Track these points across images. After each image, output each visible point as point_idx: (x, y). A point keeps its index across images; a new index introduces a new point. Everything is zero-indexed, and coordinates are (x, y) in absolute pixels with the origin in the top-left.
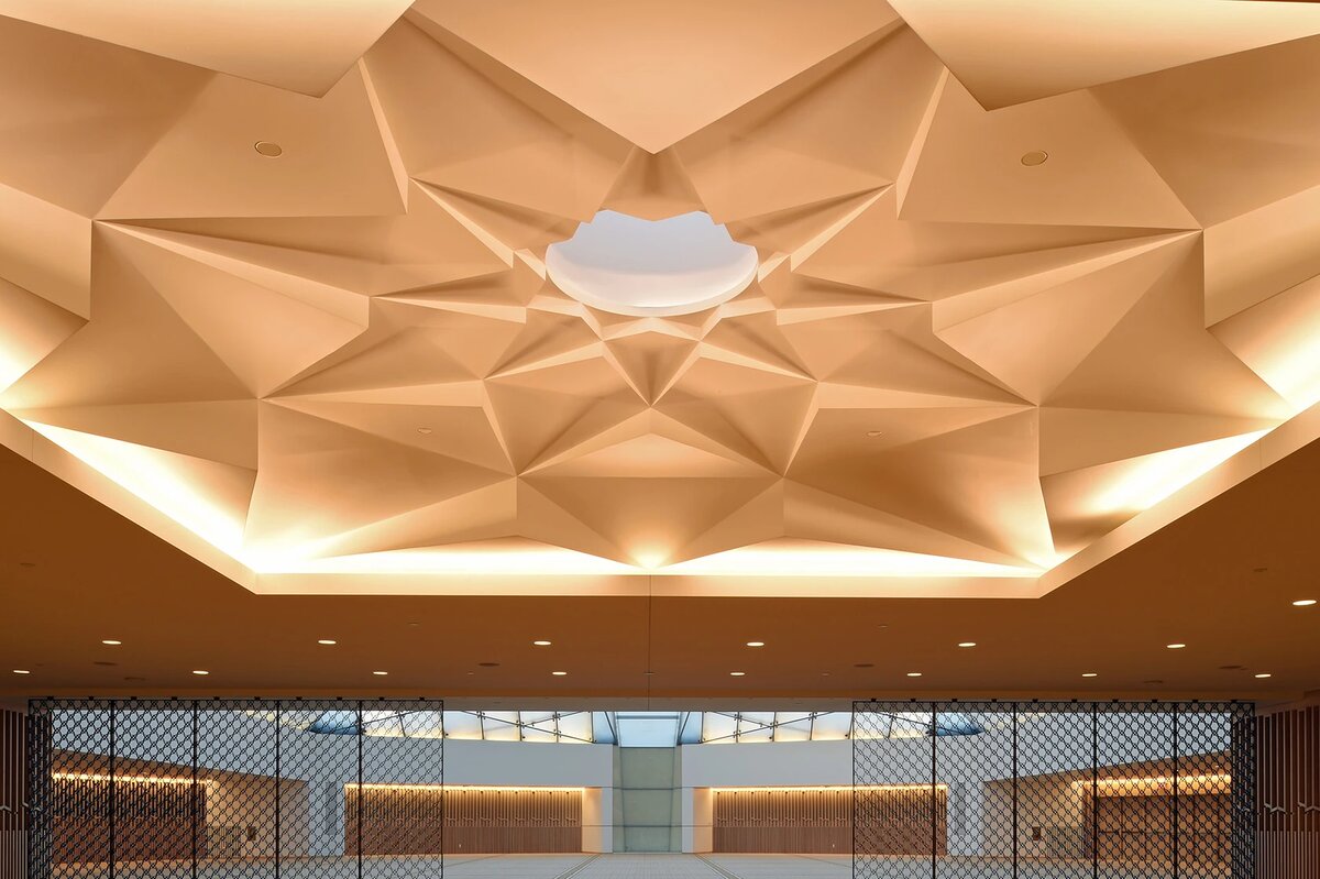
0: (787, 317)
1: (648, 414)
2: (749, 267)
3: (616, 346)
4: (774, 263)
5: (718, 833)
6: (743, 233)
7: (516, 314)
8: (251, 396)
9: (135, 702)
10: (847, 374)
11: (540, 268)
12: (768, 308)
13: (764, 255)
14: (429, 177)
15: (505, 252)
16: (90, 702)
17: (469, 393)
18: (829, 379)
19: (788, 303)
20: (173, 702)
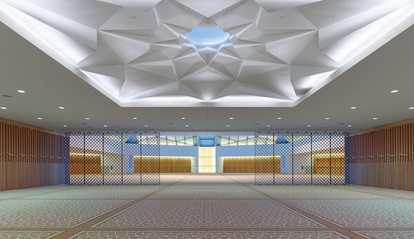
0: (236, 47)
1: (207, 67)
2: (227, 36)
3: (200, 53)
4: (233, 36)
5: (224, 168)
6: (226, 31)
7: (180, 47)
8: (123, 64)
9: (90, 133)
10: (249, 58)
11: (185, 38)
12: (232, 45)
13: (230, 35)
14: (163, 21)
15: (178, 35)
16: (79, 133)
17: (169, 63)
18: (245, 59)
19: (236, 44)
20: (98, 133)
